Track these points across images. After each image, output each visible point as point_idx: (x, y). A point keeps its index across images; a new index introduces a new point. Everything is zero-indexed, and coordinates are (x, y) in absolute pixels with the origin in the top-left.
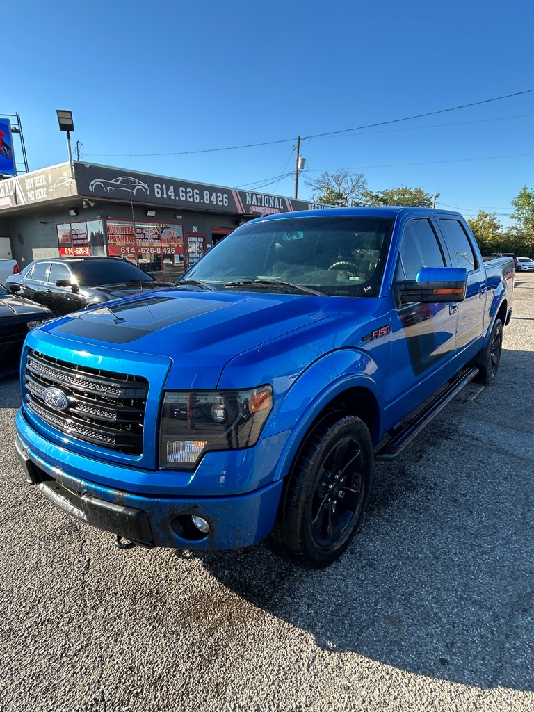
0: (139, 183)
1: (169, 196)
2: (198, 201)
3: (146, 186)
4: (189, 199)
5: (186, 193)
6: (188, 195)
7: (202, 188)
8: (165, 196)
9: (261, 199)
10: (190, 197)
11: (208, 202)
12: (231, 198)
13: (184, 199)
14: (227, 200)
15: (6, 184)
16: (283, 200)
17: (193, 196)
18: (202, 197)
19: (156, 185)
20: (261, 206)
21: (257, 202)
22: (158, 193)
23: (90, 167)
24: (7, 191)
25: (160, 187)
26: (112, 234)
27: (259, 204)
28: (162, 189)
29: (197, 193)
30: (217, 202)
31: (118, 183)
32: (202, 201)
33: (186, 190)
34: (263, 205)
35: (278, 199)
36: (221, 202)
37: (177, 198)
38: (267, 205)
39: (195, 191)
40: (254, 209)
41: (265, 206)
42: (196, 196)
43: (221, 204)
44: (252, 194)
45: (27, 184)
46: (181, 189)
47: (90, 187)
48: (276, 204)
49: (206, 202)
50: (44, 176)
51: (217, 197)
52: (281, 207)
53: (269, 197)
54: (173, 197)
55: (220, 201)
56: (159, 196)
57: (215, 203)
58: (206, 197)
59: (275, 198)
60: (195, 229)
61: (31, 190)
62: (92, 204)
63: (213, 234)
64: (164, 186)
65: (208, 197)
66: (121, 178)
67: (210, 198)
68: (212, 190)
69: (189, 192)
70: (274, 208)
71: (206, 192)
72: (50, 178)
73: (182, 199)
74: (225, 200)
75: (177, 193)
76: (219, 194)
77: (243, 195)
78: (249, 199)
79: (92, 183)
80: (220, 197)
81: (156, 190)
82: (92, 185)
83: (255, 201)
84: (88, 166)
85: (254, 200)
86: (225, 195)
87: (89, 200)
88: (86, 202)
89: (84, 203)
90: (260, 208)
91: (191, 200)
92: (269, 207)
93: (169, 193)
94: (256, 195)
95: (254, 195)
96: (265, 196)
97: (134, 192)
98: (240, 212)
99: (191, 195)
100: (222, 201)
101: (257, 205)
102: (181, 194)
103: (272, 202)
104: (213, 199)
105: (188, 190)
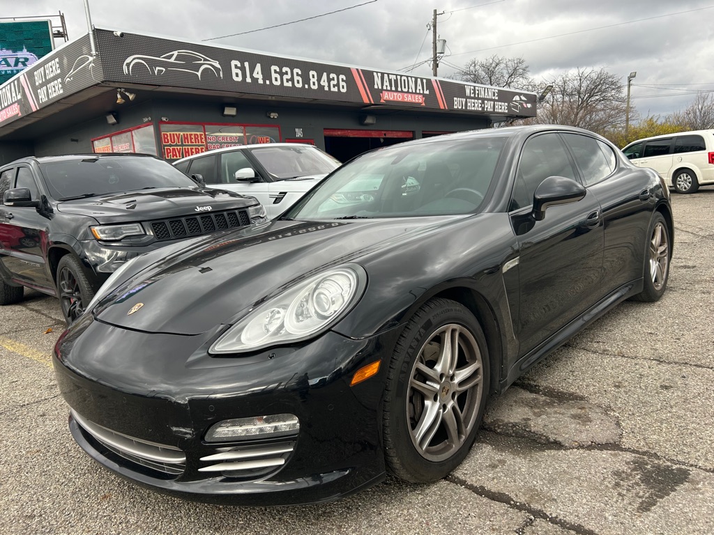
0: (205, 60)
1: (255, 80)
2: (300, 85)
3: (217, 65)
4: (286, 84)
5: (281, 74)
6: (285, 77)
7: (306, 67)
8: (249, 80)
9: (396, 81)
10: (288, 81)
11: (315, 87)
12: (350, 81)
13: (278, 83)
14: (344, 84)
15: (12, 84)
16: (429, 81)
17: (292, 79)
18: (306, 80)
19: (234, 63)
20: (396, 91)
21: (391, 86)
22: (237, 75)
23: (122, 35)
24: (14, 95)
25: (239, 65)
26: (170, 145)
27: (393, 89)
28: (243, 69)
29: (298, 74)
30: (329, 86)
31: (172, 60)
32: (306, 86)
33: (281, 69)
34: (399, 89)
35: (422, 79)
36: (336, 86)
37: (268, 82)
38: (406, 90)
39: (296, 71)
40: (387, 96)
41: (402, 91)
42: (296, 78)
43: (336, 89)
44: (383, 74)
45: (36, 78)
46: (274, 68)
47: (125, 67)
48: (419, 87)
49: (313, 87)
50: (57, 60)
51: (329, 80)
52: (427, 92)
53: (407, 77)
54: (261, 81)
55: (334, 86)
56: (239, 79)
57: (326, 89)
58: (312, 80)
59: (416, 79)
60: (299, 133)
61: (42, 86)
62: (131, 97)
63: (325, 137)
64: (246, 64)
65: (315, 80)
66: (176, 53)
67: (319, 80)
68: (321, 69)
69: (286, 73)
70: (416, 93)
71: (312, 73)
72: (65, 61)
73: (275, 83)
74: (342, 84)
75: (267, 75)
76: (332, 76)
77: (368, 76)
78: (377, 80)
79: (128, 60)
80: (333, 79)
81: (234, 71)
82: (128, 65)
83: (388, 84)
84: (119, 34)
85: (386, 83)
86: (342, 77)
87: (127, 90)
88: (122, 94)
89: (119, 96)
90: (395, 94)
91: (290, 84)
92: (408, 92)
93: (255, 75)
94: (388, 74)
95: (386, 76)
96: (401, 76)
97: (199, 74)
98: (366, 101)
99: (289, 76)
100: (338, 85)
101: (391, 90)
102: (274, 75)
103: (412, 85)
104: (324, 82)
105: (284, 69)
